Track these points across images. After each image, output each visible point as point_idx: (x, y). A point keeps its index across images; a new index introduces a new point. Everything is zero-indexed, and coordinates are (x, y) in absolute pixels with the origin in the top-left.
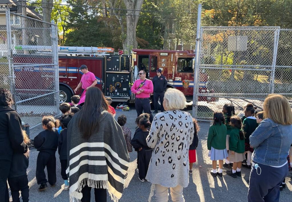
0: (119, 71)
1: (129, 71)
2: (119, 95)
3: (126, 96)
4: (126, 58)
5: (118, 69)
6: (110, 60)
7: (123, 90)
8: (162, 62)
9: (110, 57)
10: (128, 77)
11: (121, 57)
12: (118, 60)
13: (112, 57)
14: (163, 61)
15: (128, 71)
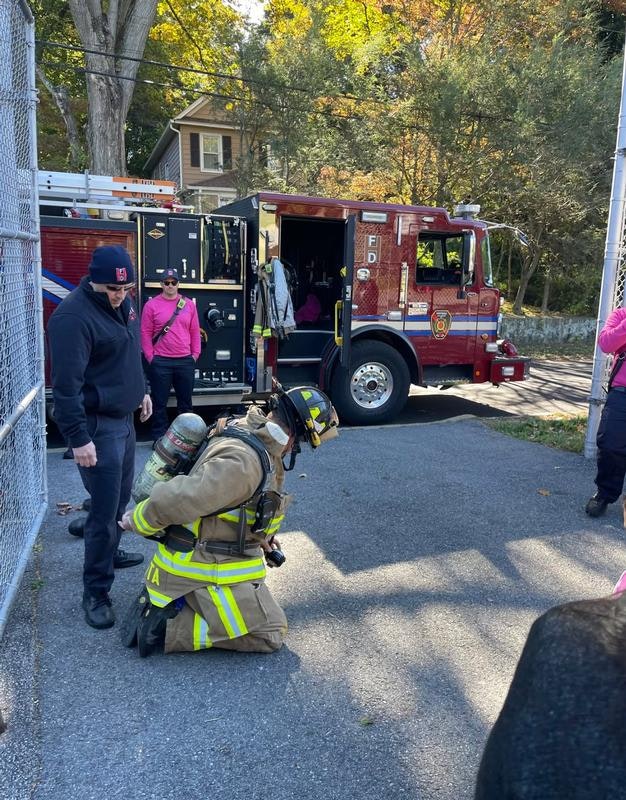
0: (197, 281)
1: (238, 283)
2: (201, 376)
3: (229, 381)
4: (227, 228)
5: (193, 271)
6: (162, 234)
7: (218, 358)
8: (368, 248)
9: (158, 224)
10: (235, 305)
11: (205, 222)
12: (193, 236)
13: (168, 223)
14: (371, 241)
15: (234, 282)
